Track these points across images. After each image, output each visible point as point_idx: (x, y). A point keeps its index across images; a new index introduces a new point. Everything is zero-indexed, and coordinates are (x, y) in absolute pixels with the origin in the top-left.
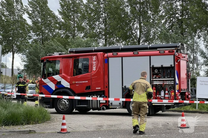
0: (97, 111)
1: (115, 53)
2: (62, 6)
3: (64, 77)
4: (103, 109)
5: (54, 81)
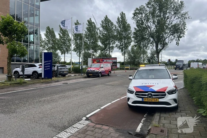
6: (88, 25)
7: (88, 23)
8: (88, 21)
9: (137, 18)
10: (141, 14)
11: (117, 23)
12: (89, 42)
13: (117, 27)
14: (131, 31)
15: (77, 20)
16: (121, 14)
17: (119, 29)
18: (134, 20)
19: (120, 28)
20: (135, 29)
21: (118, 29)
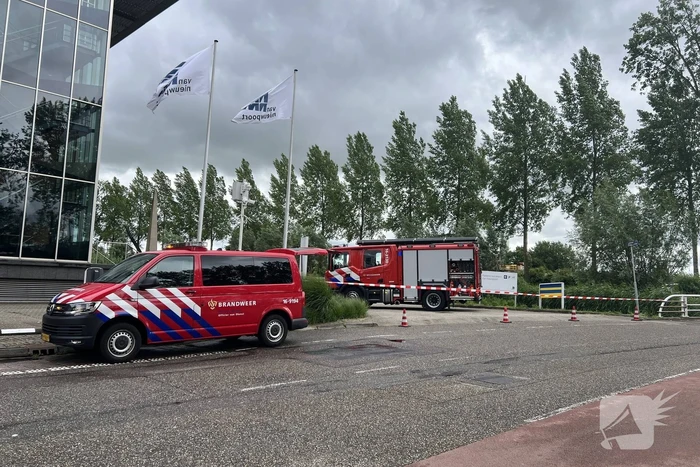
0: (389, 305)
1: (410, 246)
2: (274, 187)
3: (352, 270)
4: (397, 303)
5: (341, 273)
6: (444, 125)
7: (442, 117)
8: (443, 108)
9: (649, 65)
10: (672, 40)
11: (561, 100)
12: (442, 189)
13: (557, 117)
14: (625, 130)
15: (402, 113)
16: (575, 59)
17: (568, 125)
18: (635, 72)
19: (573, 121)
20: (644, 116)
21: (561, 127)
